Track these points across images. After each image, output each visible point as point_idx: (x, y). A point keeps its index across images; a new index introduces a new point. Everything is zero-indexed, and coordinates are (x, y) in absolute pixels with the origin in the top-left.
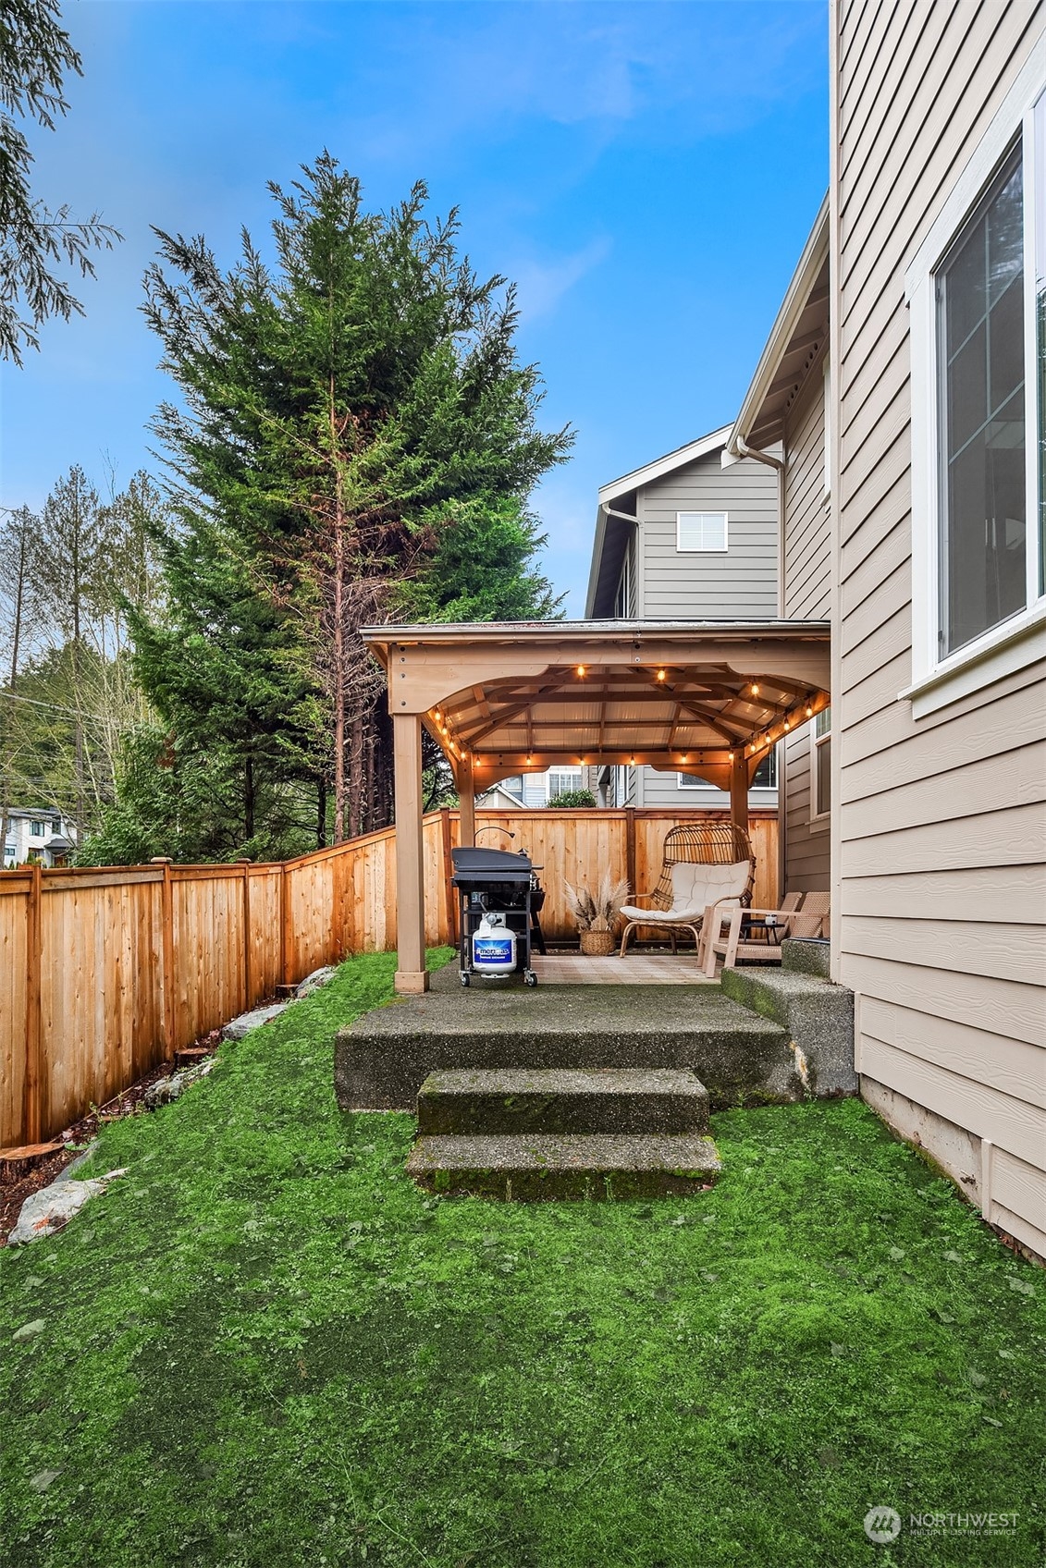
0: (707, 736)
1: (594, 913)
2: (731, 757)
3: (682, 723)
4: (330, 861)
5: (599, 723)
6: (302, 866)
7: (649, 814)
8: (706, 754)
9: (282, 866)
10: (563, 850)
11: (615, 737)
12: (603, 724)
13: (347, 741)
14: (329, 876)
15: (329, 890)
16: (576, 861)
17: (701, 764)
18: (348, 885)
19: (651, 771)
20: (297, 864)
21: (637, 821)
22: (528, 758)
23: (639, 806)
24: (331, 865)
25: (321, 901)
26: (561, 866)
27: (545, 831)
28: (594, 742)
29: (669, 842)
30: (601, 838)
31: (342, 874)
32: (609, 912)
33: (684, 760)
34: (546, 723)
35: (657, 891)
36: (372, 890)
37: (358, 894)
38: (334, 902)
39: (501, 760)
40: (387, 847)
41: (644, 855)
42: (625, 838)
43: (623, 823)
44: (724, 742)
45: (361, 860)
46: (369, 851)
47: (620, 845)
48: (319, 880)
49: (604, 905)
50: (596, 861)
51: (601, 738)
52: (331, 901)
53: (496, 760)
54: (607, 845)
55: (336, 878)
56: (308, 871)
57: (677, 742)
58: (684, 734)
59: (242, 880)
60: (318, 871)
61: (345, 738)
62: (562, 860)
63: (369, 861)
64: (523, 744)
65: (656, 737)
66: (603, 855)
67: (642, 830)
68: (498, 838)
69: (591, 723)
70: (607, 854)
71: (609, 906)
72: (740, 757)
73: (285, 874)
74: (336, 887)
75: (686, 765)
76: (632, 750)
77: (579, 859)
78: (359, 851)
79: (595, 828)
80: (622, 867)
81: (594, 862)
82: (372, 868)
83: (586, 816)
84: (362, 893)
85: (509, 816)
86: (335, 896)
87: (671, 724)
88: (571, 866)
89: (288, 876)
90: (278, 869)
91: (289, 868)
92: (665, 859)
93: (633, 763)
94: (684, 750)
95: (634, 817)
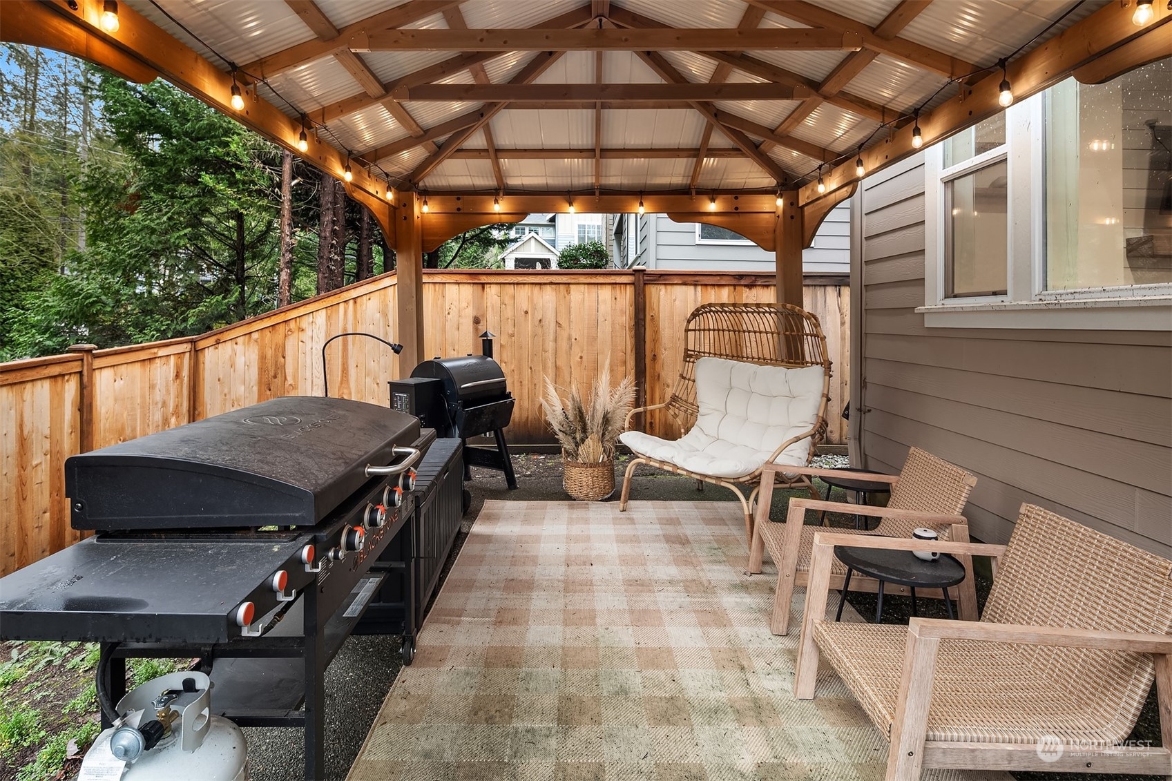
0: (748, 173)
1: (584, 430)
2: (780, 202)
3: (712, 152)
4: (255, 336)
5: (593, 150)
6: (218, 342)
7: (663, 278)
8: (742, 198)
9: (193, 342)
10: (553, 324)
11: (617, 173)
12: (599, 152)
13: (296, 181)
14: (253, 355)
15: (254, 374)
16: (569, 339)
17: (735, 212)
18: (277, 368)
19: (665, 222)
20: (212, 340)
21: (647, 287)
22: (496, 201)
23: (651, 267)
24: (256, 341)
25: (243, 388)
26: (550, 345)
27: (531, 299)
28: (589, 180)
29: (692, 326)
30: (602, 308)
31: (269, 353)
32: (605, 429)
33: (712, 207)
34: (516, 150)
35: (675, 398)
36: (308, 374)
37: (290, 380)
38: (259, 391)
39: (459, 204)
40: (329, 318)
41: (656, 331)
42: (632, 309)
43: (630, 290)
44: (768, 181)
45: (296, 334)
46: (304, 323)
47: (625, 318)
48: (240, 361)
49: (599, 418)
50: (595, 339)
51: (598, 175)
52: (255, 389)
53: (453, 204)
54: (609, 318)
55: (262, 358)
56: (226, 349)
57: (703, 181)
58: (713, 170)
59: (78, 375)
60: (239, 348)
61: (294, 178)
62: (551, 337)
63: (303, 336)
64: (489, 182)
65: (674, 172)
66: (605, 330)
67: (654, 299)
68: (471, 308)
69: (581, 151)
70: (609, 329)
71: (606, 420)
72: (792, 203)
73: (196, 352)
74: (262, 370)
75: (716, 214)
76: (641, 193)
77: (574, 335)
78: (292, 325)
79: (594, 295)
80: (629, 347)
81: (593, 339)
82: (309, 345)
83: (583, 279)
84: (295, 378)
85: (484, 279)
86: (260, 382)
87: (697, 153)
88: (564, 345)
89: (200, 355)
90: (185, 347)
91: (201, 345)
92: (687, 350)
93: (641, 210)
94: (713, 193)
95: (643, 281)
